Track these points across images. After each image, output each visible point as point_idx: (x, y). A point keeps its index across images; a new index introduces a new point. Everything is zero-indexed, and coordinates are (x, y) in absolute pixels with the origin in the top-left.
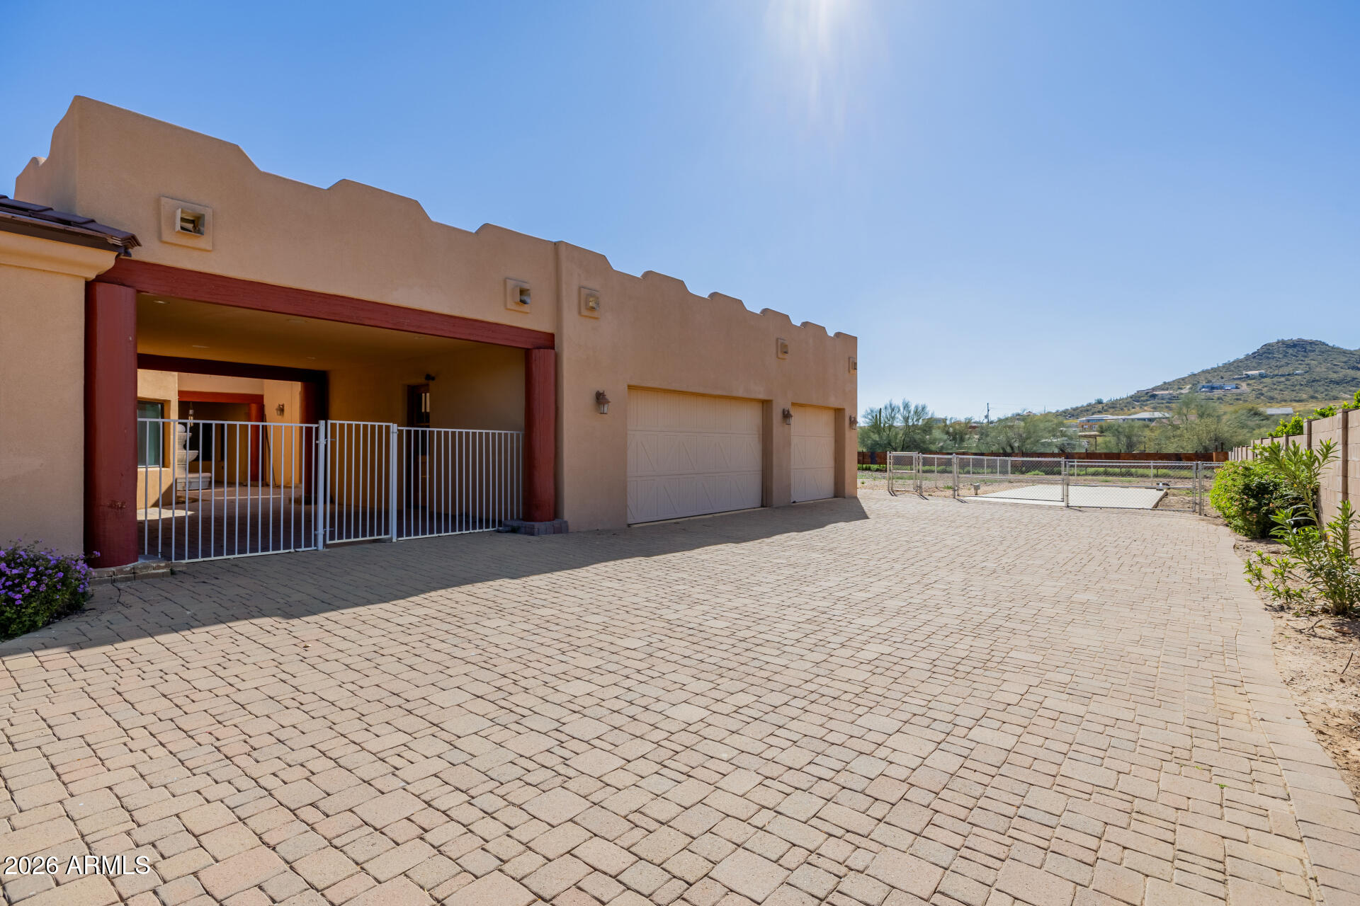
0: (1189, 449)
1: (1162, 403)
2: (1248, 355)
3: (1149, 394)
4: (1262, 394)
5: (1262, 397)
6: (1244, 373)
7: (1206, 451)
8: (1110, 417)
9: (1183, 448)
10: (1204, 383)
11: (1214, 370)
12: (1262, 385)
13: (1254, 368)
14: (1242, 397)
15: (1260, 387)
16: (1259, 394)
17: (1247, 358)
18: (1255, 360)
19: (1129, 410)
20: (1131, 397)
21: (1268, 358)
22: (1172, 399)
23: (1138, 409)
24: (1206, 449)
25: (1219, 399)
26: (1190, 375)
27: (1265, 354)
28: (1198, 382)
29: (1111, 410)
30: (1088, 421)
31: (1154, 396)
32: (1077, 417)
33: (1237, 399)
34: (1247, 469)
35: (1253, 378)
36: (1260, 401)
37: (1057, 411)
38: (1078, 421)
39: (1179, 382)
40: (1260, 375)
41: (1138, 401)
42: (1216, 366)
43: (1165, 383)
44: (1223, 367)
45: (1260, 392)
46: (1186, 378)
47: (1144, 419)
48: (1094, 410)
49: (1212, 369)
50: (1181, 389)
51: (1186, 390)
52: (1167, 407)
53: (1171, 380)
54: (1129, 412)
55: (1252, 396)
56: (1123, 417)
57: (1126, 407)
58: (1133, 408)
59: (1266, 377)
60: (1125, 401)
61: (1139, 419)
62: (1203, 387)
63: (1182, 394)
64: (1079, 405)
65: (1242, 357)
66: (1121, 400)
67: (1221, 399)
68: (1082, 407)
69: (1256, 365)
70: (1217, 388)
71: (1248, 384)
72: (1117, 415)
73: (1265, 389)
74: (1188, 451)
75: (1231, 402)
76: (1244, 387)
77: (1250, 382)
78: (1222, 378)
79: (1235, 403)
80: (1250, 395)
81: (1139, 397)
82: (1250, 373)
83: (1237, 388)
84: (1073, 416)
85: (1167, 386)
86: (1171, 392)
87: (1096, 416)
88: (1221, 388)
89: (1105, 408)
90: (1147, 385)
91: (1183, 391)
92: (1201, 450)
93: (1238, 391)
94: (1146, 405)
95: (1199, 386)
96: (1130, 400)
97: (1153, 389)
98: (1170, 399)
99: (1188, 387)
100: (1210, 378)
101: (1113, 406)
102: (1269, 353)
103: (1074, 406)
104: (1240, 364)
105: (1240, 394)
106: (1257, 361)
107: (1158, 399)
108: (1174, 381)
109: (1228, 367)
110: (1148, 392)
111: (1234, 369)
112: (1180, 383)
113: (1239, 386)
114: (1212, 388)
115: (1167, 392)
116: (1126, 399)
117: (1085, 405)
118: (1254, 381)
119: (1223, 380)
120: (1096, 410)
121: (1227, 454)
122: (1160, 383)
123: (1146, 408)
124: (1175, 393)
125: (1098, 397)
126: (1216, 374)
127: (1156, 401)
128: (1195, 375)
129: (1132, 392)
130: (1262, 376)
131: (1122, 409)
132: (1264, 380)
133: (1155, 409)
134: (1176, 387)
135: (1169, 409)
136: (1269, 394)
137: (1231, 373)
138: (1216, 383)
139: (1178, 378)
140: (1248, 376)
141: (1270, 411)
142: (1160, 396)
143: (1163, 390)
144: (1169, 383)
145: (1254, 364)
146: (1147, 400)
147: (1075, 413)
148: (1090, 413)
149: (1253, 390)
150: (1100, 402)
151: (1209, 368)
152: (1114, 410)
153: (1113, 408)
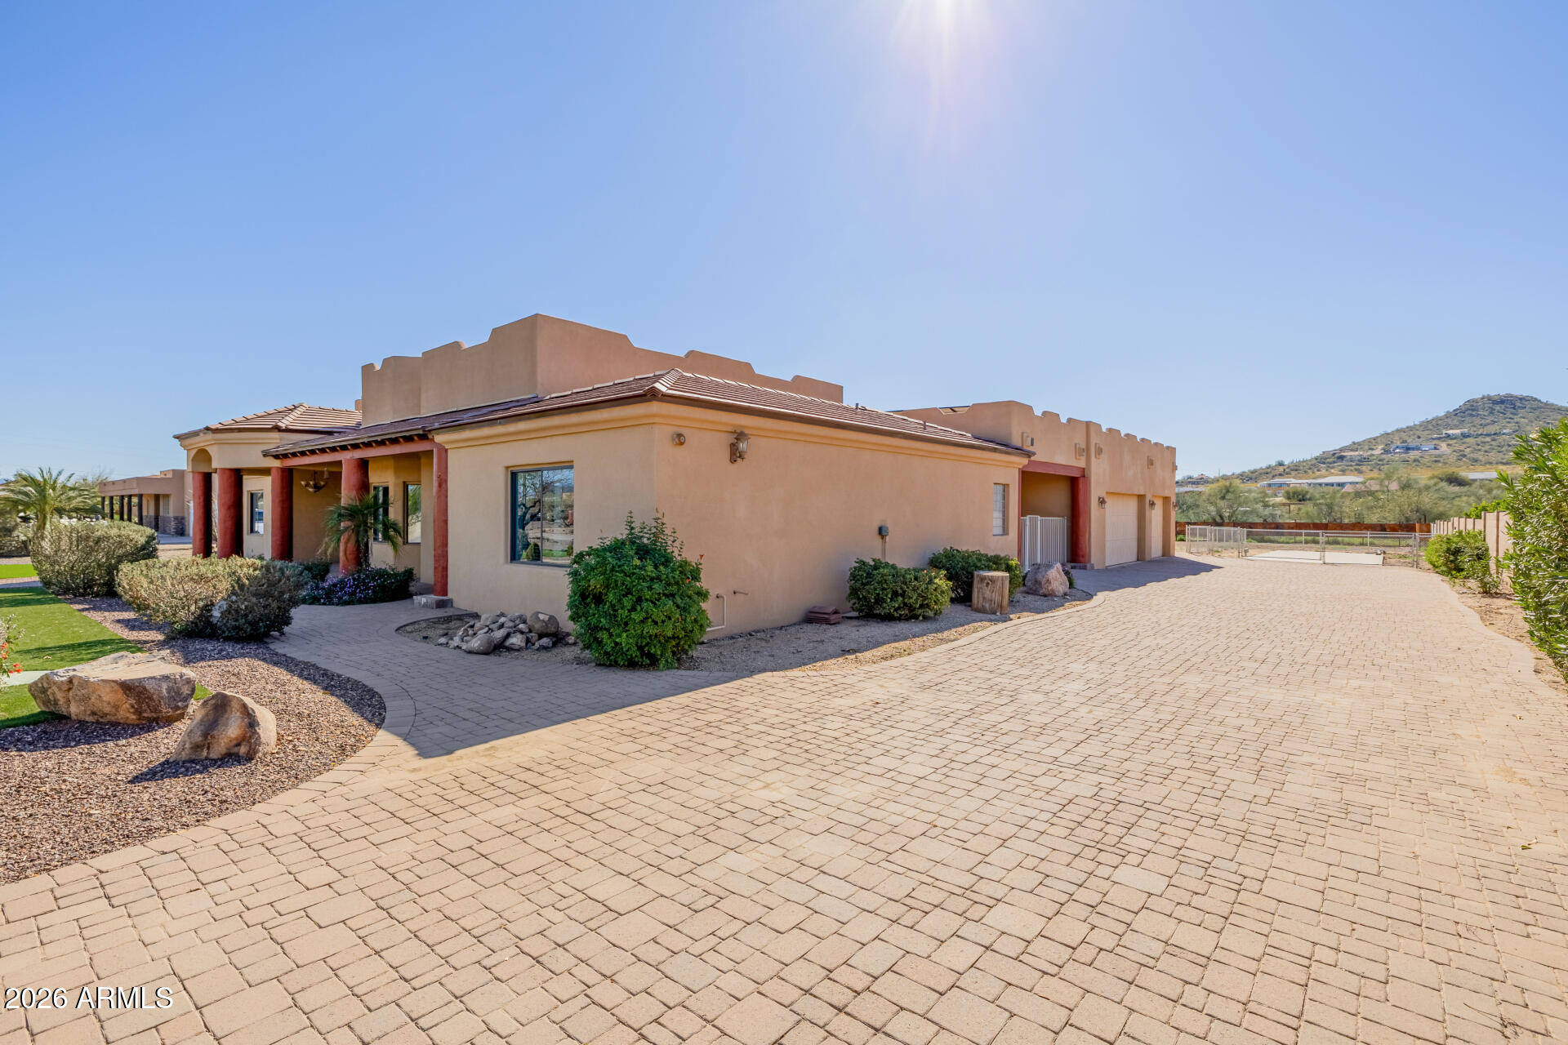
0: (1391, 518)
1: (1351, 466)
2: (1448, 412)
3: (1337, 455)
4: (1464, 456)
5: (1464, 459)
6: (1444, 432)
7: (1407, 521)
8: (1294, 481)
9: (1385, 519)
10: (1398, 443)
11: (1410, 428)
12: (1465, 445)
13: (1456, 427)
14: (1441, 459)
15: (1462, 448)
16: (1461, 455)
17: (1448, 415)
18: (1456, 418)
19: (1313, 473)
20: (1316, 459)
21: (1471, 415)
22: (1363, 461)
23: (1323, 472)
24: (1407, 519)
25: (1415, 461)
26: (1383, 435)
27: (1469, 410)
28: (1392, 442)
29: (1293, 473)
30: (1270, 485)
31: (1341, 458)
32: (1256, 480)
33: (1436, 461)
34: (1448, 539)
35: (1455, 438)
36: (1462, 463)
37: (1233, 474)
38: (1258, 485)
39: (1369, 442)
40: (1462, 434)
41: (1324, 463)
42: (1412, 424)
43: (1354, 443)
44: (1421, 426)
45: (1461, 453)
46: (1377, 437)
47: (1332, 485)
48: (1274, 473)
49: (1408, 427)
50: (1372, 449)
51: (1378, 451)
52: (1356, 470)
53: (1361, 440)
54: (1314, 475)
55: (1453, 458)
56: (1309, 481)
57: (1310, 469)
58: (1318, 470)
59: (1469, 436)
60: (1310, 463)
61: (1327, 484)
62: (1397, 447)
63: (1373, 455)
64: (1258, 467)
65: (1441, 414)
66: (1304, 461)
67: (1418, 461)
68: (1261, 469)
69: (1457, 423)
70: (1413, 449)
71: (1448, 445)
72: (1300, 478)
73: (1468, 450)
74: (1390, 521)
75: (1429, 464)
76: (1444, 447)
77: (1451, 442)
78: (1419, 437)
79: (1433, 466)
80: (1451, 457)
81: (1326, 458)
82: (1451, 432)
83: (1435, 448)
84: (1251, 479)
85: (1356, 446)
86: (1361, 453)
87: (1278, 480)
88: (1418, 449)
89: (1287, 470)
90: (1333, 446)
91: (1375, 452)
92: (1403, 520)
93: (1437, 452)
94: (1333, 467)
95: (1393, 446)
96: (1314, 462)
97: (1341, 450)
98: (1359, 461)
99: (1380, 447)
100: (1405, 438)
101: (1296, 469)
102: (1473, 410)
103: (1252, 469)
104: (1440, 422)
105: (1439, 456)
106: (1460, 418)
107: (1347, 461)
108: (1364, 441)
109: (1426, 425)
110: (1335, 454)
111: (1433, 425)
112: (1371, 443)
113: (1438, 447)
114: (1408, 449)
115: (1357, 453)
116: (1310, 460)
117: (1264, 466)
118: (1455, 441)
119: (1421, 439)
120: (1277, 472)
121: (1430, 525)
122: (1348, 443)
123: (1332, 471)
124: (1365, 454)
125: (1279, 459)
126: (1411, 433)
127: (1344, 463)
128: (1388, 434)
129: (1317, 453)
130: (1464, 436)
131: (1305, 472)
132: (1467, 440)
133: (1343, 472)
134: (1366, 447)
135: (1360, 472)
136: (1472, 455)
137: (1427, 432)
138: (1412, 442)
139: (1368, 437)
140: (1448, 436)
141: (1471, 476)
142: (1349, 457)
143: (1352, 450)
144: (1359, 444)
145: (1455, 422)
146: (1334, 462)
147: (1254, 476)
148: (1270, 476)
149: (1454, 451)
150: (1281, 464)
151: (1404, 426)
152: (1296, 472)
153: (1296, 470)
